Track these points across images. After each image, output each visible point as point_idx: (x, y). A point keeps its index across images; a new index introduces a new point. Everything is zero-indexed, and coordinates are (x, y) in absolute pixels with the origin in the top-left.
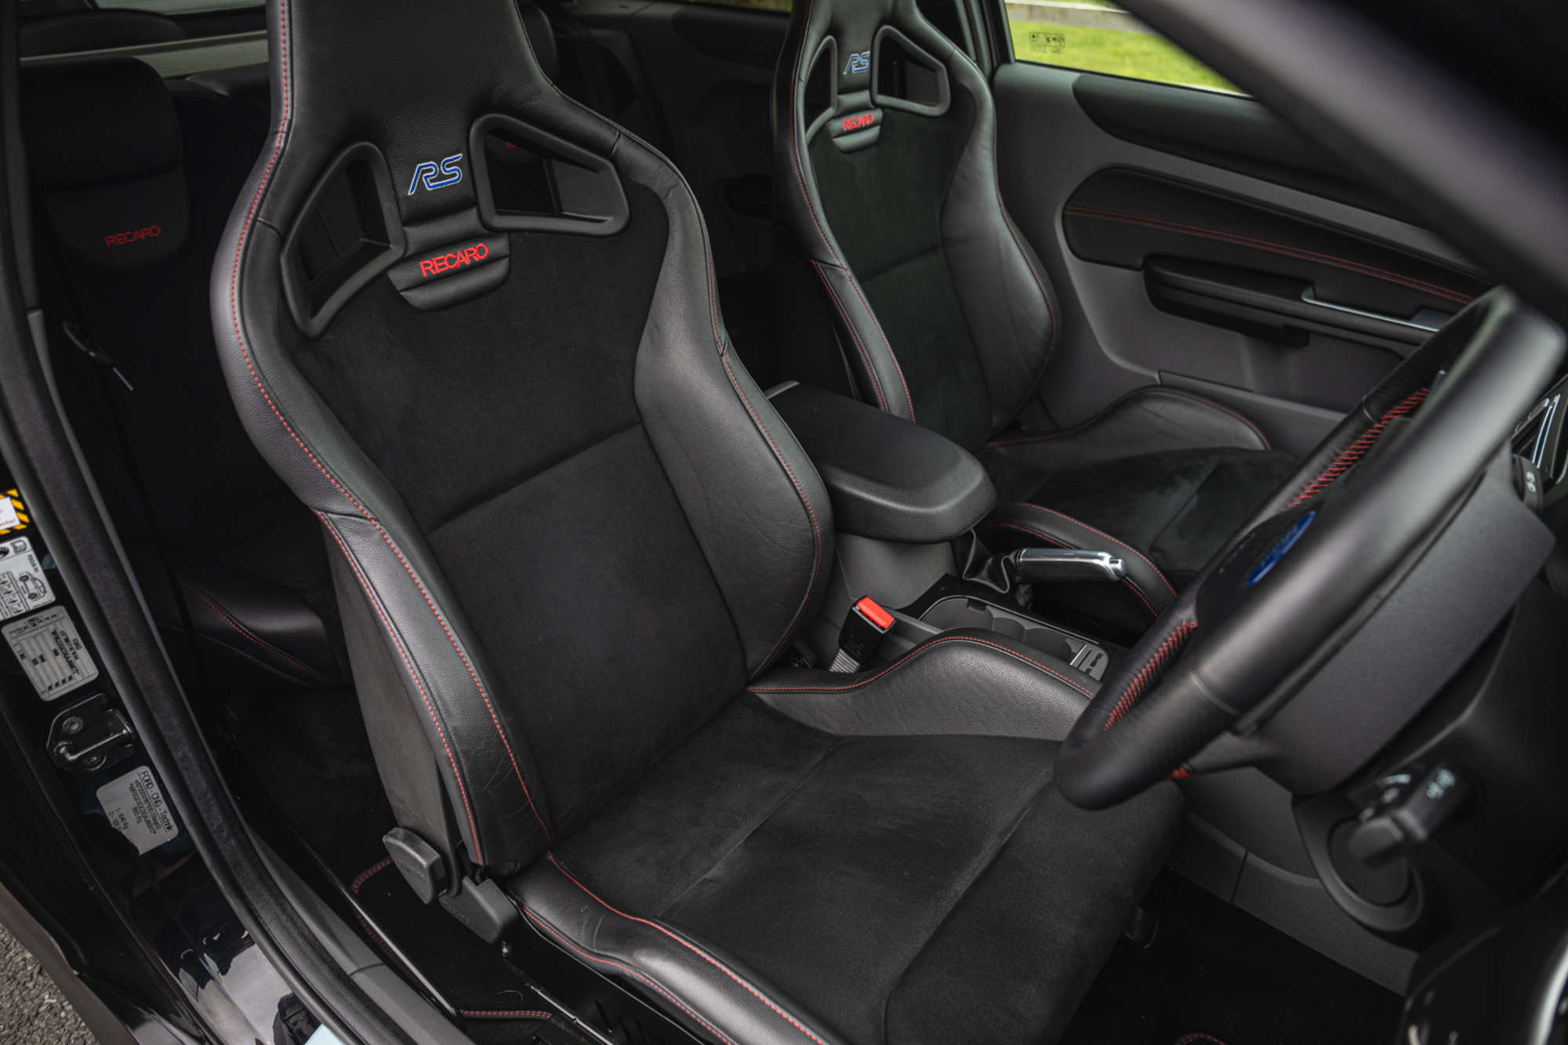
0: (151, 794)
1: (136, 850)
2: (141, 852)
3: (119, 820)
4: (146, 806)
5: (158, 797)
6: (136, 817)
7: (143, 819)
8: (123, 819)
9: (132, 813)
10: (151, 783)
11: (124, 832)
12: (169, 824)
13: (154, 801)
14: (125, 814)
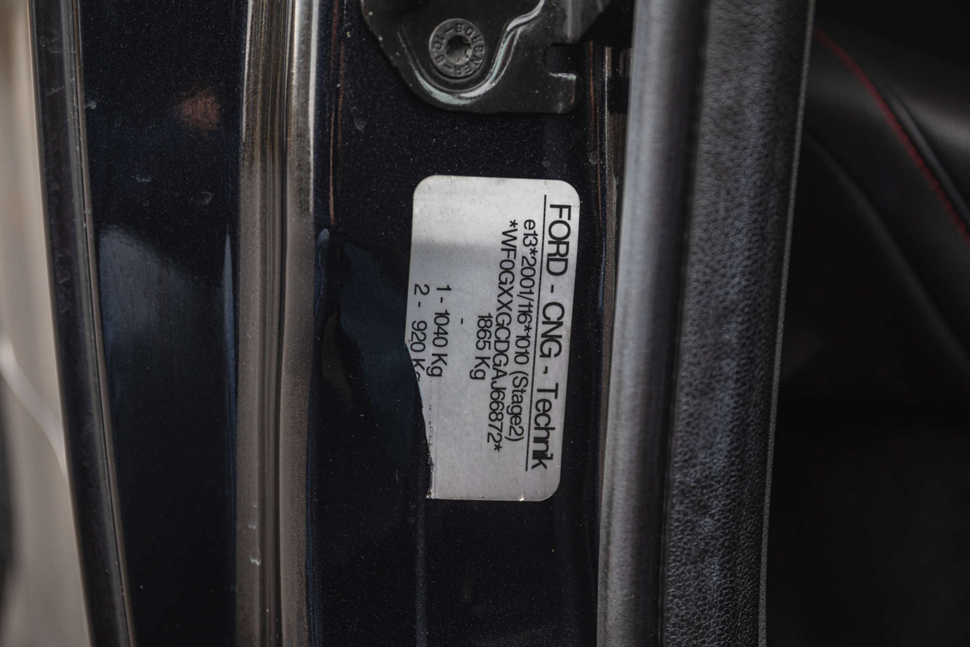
0: (547, 297)
1: (427, 483)
2: (435, 493)
3: (432, 328)
4: (517, 329)
5: (559, 324)
6: (473, 352)
7: (491, 373)
8: (441, 333)
9: (472, 326)
10: (563, 258)
11: (425, 384)
12: (544, 440)
13: (543, 329)
14: (454, 318)
